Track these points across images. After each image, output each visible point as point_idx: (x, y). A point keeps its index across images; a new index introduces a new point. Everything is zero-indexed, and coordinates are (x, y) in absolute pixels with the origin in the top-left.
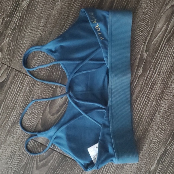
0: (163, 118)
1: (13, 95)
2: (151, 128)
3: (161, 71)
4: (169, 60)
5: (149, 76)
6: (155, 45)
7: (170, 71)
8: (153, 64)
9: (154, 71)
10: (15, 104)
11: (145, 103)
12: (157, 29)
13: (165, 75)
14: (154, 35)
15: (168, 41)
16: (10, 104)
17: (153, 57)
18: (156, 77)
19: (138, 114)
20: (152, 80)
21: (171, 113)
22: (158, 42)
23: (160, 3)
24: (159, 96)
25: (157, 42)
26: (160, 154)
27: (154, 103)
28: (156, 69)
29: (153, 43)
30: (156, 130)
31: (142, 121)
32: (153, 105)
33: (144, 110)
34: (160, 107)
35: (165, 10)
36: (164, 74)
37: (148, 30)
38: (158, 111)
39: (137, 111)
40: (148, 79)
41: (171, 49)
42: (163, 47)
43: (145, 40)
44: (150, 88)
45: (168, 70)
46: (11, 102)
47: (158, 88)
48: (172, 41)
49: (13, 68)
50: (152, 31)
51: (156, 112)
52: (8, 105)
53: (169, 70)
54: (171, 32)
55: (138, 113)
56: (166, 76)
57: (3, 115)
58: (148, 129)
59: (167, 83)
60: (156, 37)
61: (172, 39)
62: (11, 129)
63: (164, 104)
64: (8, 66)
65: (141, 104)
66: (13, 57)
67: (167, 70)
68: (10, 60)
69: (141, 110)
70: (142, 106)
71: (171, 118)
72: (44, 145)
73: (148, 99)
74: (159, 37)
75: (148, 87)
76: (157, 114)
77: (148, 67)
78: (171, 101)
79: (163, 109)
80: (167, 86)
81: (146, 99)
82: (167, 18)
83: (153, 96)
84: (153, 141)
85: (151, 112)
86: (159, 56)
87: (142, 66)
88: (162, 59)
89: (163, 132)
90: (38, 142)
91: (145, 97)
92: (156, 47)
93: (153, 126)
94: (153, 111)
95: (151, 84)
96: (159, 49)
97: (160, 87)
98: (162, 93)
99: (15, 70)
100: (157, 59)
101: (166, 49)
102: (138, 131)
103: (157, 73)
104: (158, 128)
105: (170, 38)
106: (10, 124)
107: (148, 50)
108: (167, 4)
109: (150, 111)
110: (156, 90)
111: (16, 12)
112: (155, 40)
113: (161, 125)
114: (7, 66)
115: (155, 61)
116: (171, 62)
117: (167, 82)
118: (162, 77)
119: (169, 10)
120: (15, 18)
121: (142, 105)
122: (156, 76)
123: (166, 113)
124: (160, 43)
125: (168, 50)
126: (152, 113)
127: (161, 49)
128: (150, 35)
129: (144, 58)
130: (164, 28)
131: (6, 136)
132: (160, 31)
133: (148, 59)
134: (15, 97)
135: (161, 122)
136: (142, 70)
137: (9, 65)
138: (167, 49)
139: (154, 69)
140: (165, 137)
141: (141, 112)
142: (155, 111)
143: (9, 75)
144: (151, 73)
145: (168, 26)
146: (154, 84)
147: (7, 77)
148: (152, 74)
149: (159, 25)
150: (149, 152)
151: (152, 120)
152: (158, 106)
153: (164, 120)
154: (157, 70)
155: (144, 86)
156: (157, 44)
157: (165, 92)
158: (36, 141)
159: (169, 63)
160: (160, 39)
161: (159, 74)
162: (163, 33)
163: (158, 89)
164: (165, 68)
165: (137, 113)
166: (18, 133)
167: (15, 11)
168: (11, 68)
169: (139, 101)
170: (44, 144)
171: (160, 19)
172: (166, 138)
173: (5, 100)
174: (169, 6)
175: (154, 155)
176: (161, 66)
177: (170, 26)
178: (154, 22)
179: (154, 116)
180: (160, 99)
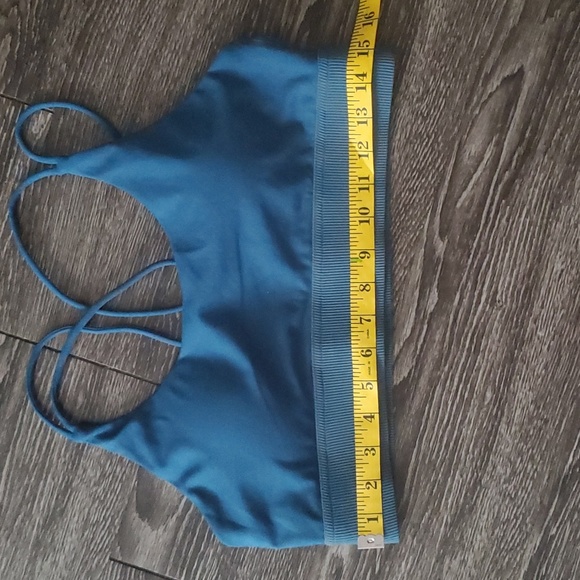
0: (525, 438)
1: (35, 426)
2: (492, 477)
3: (496, 292)
4: (517, 254)
5: (461, 311)
6: (468, 211)
7: (526, 289)
8: (469, 273)
9: (476, 294)
10: (46, 455)
11: (462, 396)
12: (466, 161)
13: (512, 302)
14: (460, 182)
15: (506, 194)
16: (32, 456)
17: (466, 248)
18: (483, 311)
19: (442, 437)
20: (472, 323)
21: (546, 421)
22: (476, 202)
23: (466, 75)
24: (503, 371)
25: (472, 200)
26: (528, 555)
27: (489, 395)
28: (479, 287)
29: (459, 205)
30: (508, 481)
31: (459, 458)
32: (486, 403)
33: (462, 422)
34: (509, 405)
35: (485, 98)
36: (509, 300)
37: (439, 166)
38: (504, 419)
39: (439, 427)
40: (458, 322)
41: (520, 216)
42: (492, 215)
43: (434, 201)
44: (470, 348)
45: (519, 286)
46: (34, 449)
47: (494, 344)
48: (519, 190)
49: (27, 341)
50: (450, 168)
51: (499, 423)
52: (24, 460)
53: (522, 283)
54: (514, 164)
55: (444, 432)
56: (514, 306)
57: (14, 495)
58: (480, 481)
59: (522, 325)
60: (466, 187)
61: (518, 187)
62: (43, 536)
63: (520, 395)
64: (8, 336)
65: (450, 403)
66: (21, 304)
67: (515, 286)
68: (14, 316)
69: (453, 423)
70: (451, 409)
71: (548, 437)
72: (157, 575)
73: (469, 386)
74: (476, 184)
75: (464, 346)
76: (503, 428)
77: (455, 282)
78: (542, 380)
79: (518, 412)
80: (524, 335)
81: (461, 386)
82: (494, 119)
83: (481, 372)
84: (504, 517)
85: (482, 424)
86: (482, 244)
87: (436, 282)
88: (495, 254)
89: (530, 484)
90: (137, 568)
91: (456, 379)
92: (469, 216)
93: (494, 467)
94: (489, 421)
95: (470, 335)
96: (483, 222)
97: (499, 341)
98: (511, 359)
99: (31, 345)
100: (479, 255)
101: (504, 221)
102: (450, 491)
103: (487, 300)
104: (514, 473)
105: (511, 182)
106: (38, 519)
107: (448, 230)
108: (488, 77)
109: (480, 421)
110: (490, 351)
111: (12, 160)
112: (465, 195)
113: (521, 461)
114: (4, 337)
115: (473, 263)
116: (525, 259)
117: (522, 322)
118: (504, 311)
119: (498, 93)
120: (13, 180)
121: (452, 405)
122: (484, 307)
123: (530, 421)
124: (482, 205)
125: (511, 221)
126: (487, 427)
127: (486, 223)
128: (446, 183)
129: (439, 258)
130: (487, 156)
131: (33, 560)
132: (478, 166)
133: (452, 259)
134: (42, 431)
135: (520, 454)
136: (437, 294)
137: (12, 331)
138: (508, 220)
139: (474, 288)
140: (539, 500)
141: (453, 428)
142: (496, 419)
143: (14, 366)
144: (465, 301)
145: (499, 145)
146: (480, 334)
147: (11, 372)
148: (471, 303)
149: (473, 148)
150: (495, 553)
151: (488, 449)
152: (500, 402)
153: (529, 445)
154: (485, 289)
155: (450, 344)
156: (473, 208)
157: (518, 356)
158: (129, 565)
159: (518, 263)
160: (480, 189)
161: (494, 300)
162: (488, 172)
163: (494, 348)
164: (508, 279)
165: (441, 432)
166: (67, 548)
167: (10, 158)
168: (18, 341)
169: (442, 395)
170: (156, 572)
171: (472, 126)
172: (541, 502)
173: (14, 447)
174: (495, 83)
175: (510, 559)
176: (494, 274)
177: (506, 144)
178: (454, 139)
179: (495, 437)
180: (506, 379)
